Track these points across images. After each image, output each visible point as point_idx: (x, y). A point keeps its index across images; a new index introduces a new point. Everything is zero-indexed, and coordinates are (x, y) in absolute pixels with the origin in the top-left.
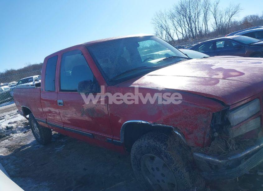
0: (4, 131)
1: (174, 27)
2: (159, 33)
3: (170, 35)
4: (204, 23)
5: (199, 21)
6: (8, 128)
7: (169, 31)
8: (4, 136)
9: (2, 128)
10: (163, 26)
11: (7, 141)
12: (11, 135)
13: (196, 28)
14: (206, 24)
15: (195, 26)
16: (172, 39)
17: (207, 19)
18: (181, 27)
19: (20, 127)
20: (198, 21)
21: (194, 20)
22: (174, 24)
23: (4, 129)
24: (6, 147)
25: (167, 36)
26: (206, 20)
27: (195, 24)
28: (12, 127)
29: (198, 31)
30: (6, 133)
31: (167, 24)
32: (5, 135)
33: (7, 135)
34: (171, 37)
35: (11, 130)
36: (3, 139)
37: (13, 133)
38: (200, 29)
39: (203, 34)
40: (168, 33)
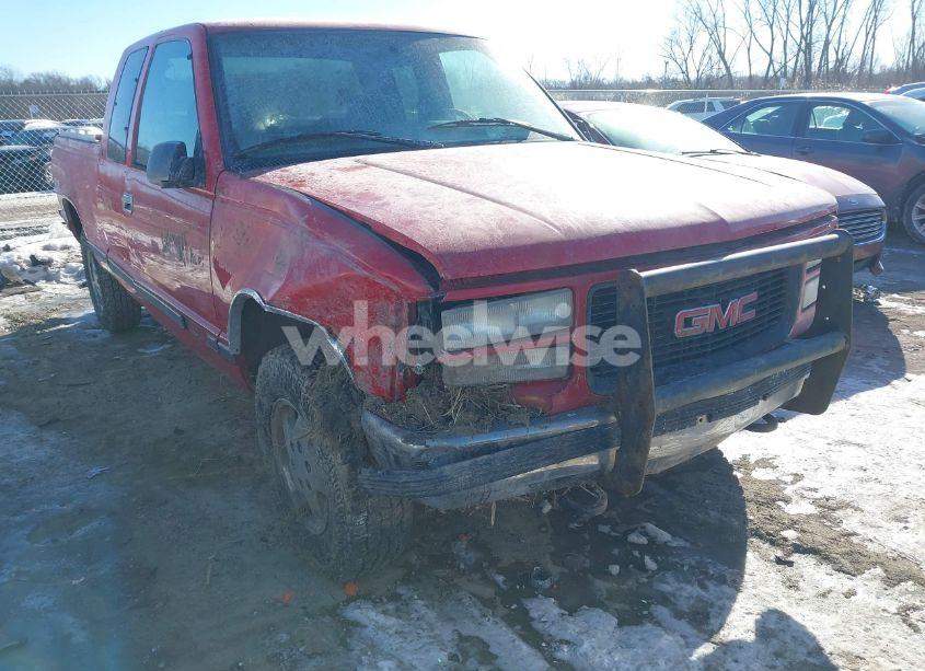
0: (23, 270)
1: (745, 25)
2: (684, 37)
3: (721, 54)
4: (864, 28)
5: (848, 15)
6: (34, 261)
7: (721, 35)
8: (18, 284)
9: (19, 258)
10: (705, 11)
11: (19, 299)
12: (41, 284)
13: (827, 43)
14: (871, 35)
15: (827, 36)
16: (728, 68)
17: (881, 15)
18: (771, 26)
19: (74, 265)
20: (844, 17)
21: (830, 12)
22: (747, 13)
23: (25, 261)
24: (7, 317)
25: (709, 52)
26: (876, 17)
27: (829, 28)
28: (49, 263)
29: (832, 57)
30: (27, 276)
31: (720, 8)
32: (21, 279)
33: (27, 282)
34: (725, 63)
35: (46, 269)
36: (11, 290)
37: (49, 278)
38: (842, 47)
39: (849, 70)
40: (717, 43)
